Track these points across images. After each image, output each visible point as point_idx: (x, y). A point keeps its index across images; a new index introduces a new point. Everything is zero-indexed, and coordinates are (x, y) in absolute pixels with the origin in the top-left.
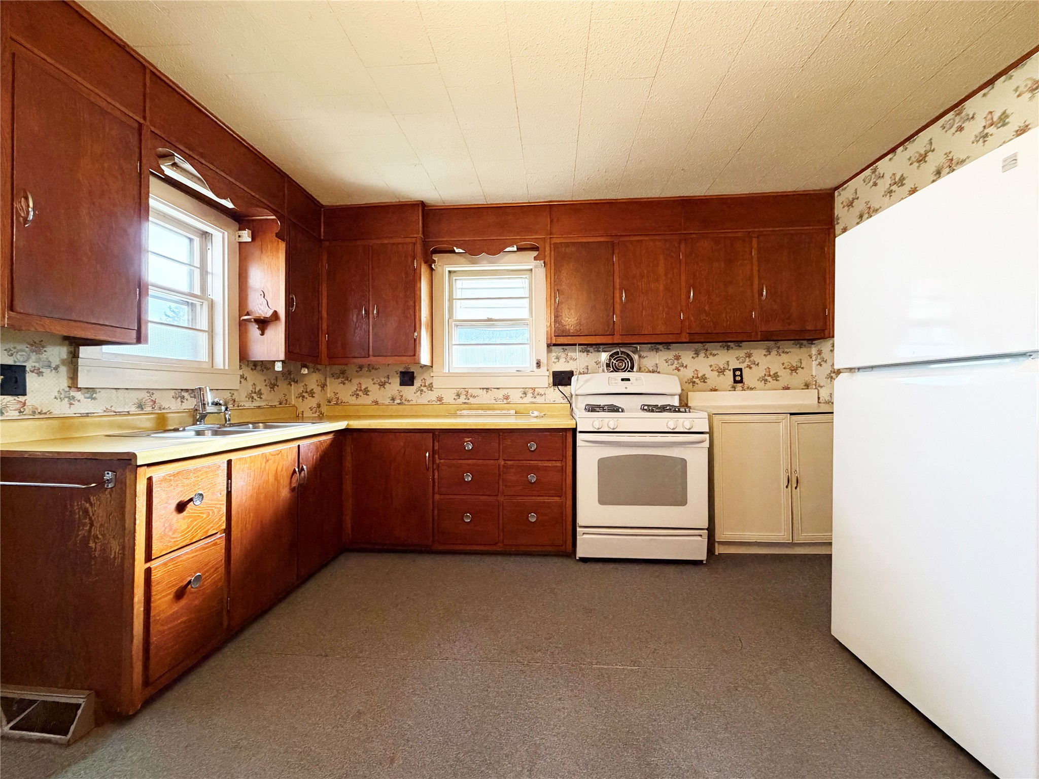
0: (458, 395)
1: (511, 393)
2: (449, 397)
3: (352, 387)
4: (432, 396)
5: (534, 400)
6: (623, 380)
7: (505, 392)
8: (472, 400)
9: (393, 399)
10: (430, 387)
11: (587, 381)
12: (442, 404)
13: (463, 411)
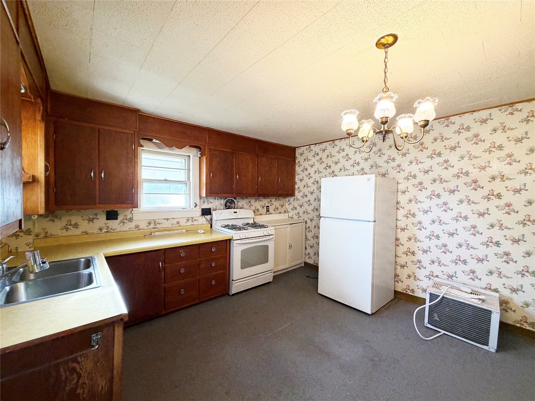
0: (150, 224)
1: (181, 221)
2: (143, 225)
3: (63, 222)
4: (132, 225)
5: (192, 223)
6: (234, 212)
7: (178, 220)
8: (158, 226)
9: (101, 229)
11: (220, 214)
12: (139, 229)
13: (156, 233)
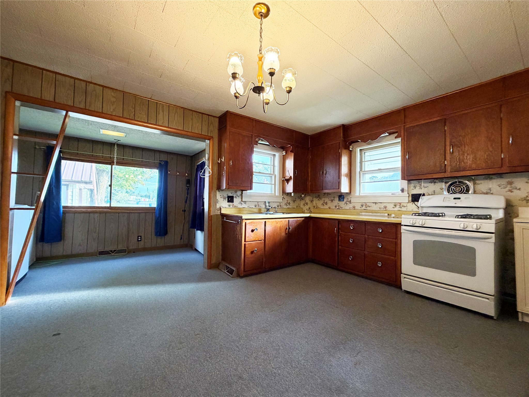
0: (362, 206)
1: (388, 205)
2: (358, 207)
3: (321, 202)
4: (351, 206)
5: (400, 209)
6: (455, 199)
7: (385, 204)
8: (368, 208)
9: (336, 207)
10: (350, 202)
11: (429, 199)
12: (355, 209)
13: (362, 213)
